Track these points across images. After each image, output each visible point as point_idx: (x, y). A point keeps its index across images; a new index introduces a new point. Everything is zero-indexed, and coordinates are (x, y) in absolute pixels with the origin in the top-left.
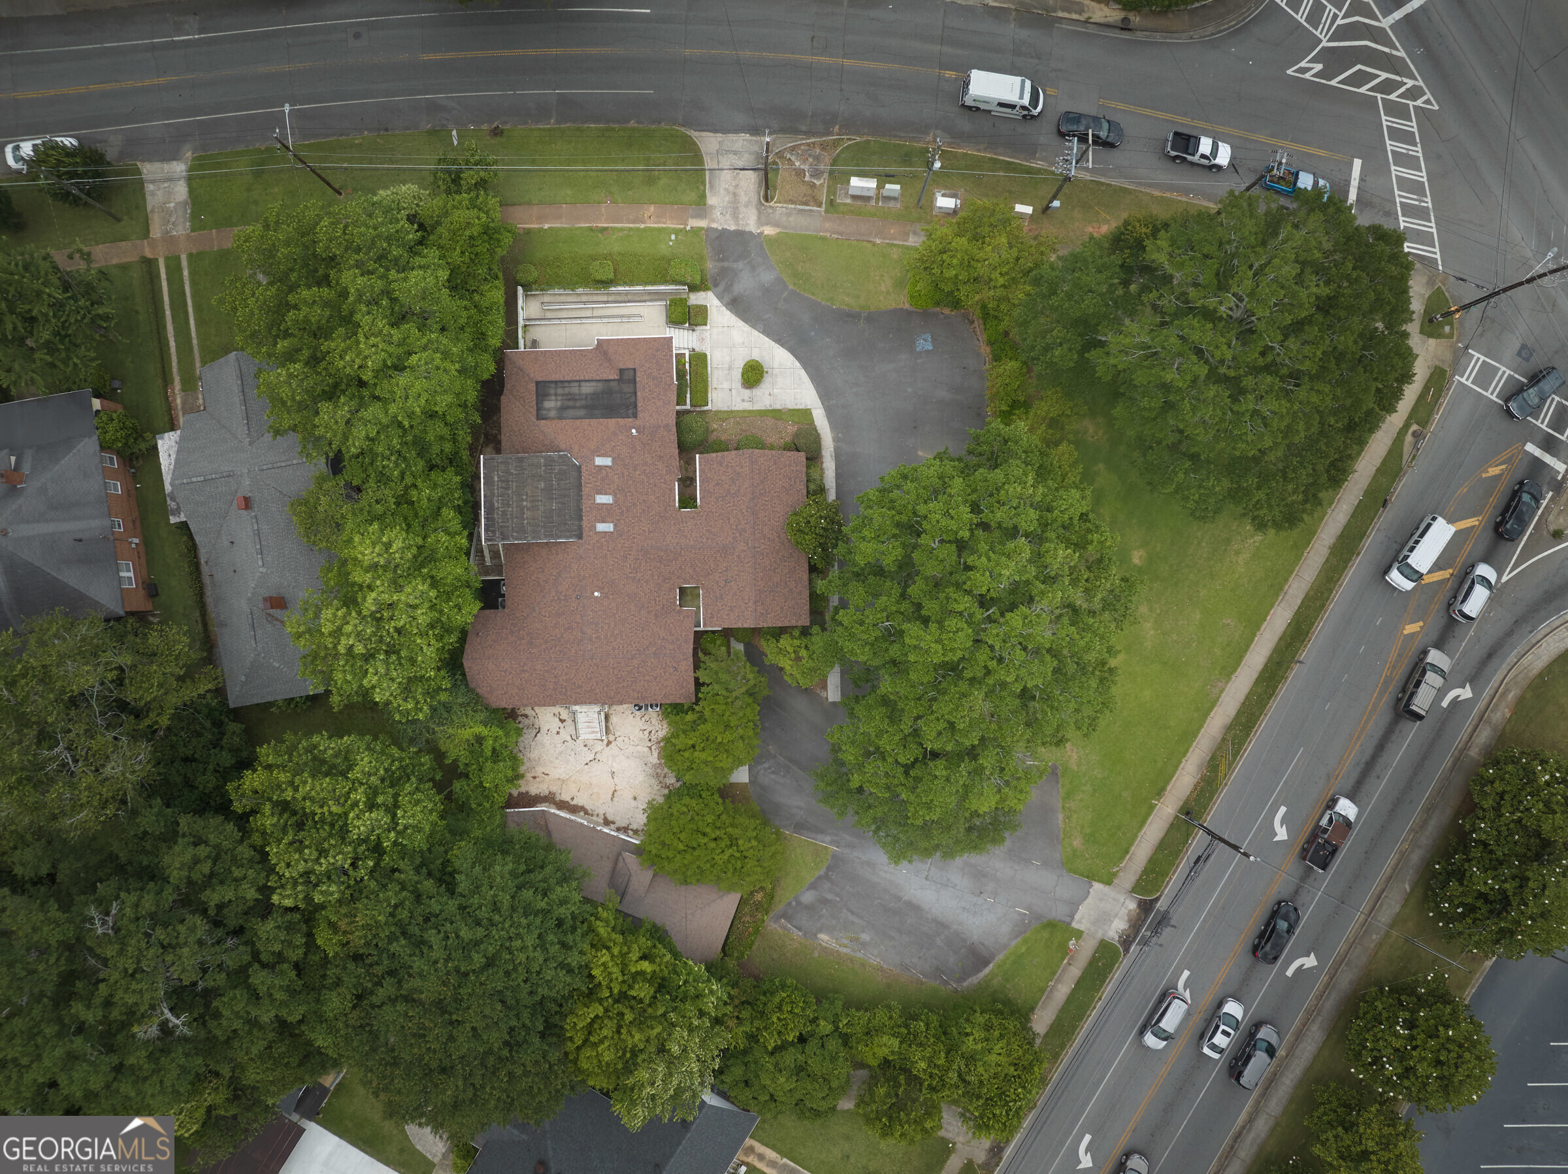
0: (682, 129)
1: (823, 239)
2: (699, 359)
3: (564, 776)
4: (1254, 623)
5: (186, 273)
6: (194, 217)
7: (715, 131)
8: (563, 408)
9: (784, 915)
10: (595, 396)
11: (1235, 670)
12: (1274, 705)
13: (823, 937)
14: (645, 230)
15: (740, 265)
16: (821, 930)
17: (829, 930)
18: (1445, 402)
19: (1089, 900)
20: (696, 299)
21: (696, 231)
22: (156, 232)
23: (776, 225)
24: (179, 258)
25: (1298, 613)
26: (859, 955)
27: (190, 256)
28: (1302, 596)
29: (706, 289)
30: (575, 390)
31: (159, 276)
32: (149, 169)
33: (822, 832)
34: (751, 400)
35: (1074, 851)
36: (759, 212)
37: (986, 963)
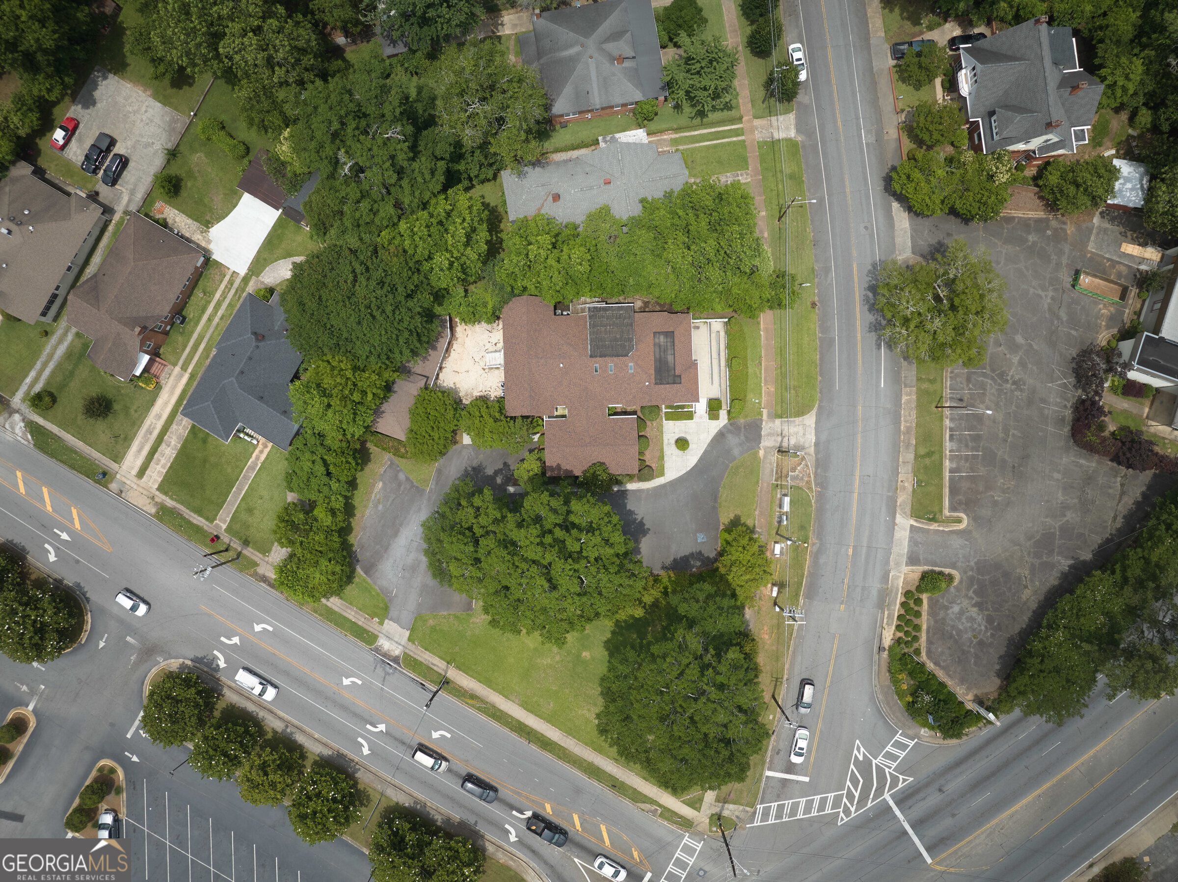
0: (817, 405)
1: (758, 482)
2: (690, 416)
3: (466, 345)
4: (550, 719)
5: (735, 139)
6: (765, 143)
7: (816, 423)
8: (660, 346)
9: (392, 463)
10: (666, 363)
11: (525, 709)
12: (506, 731)
13: (380, 484)
14: (760, 386)
15: (742, 438)
16: (384, 483)
17: (384, 488)
18: (673, 827)
19: (400, 629)
20: (723, 414)
21: (761, 414)
22: (757, 122)
23: (765, 457)
24: (743, 135)
25: (556, 744)
26: (371, 505)
27: (744, 141)
28: (565, 746)
29: (729, 419)
30: (669, 352)
31: (733, 124)
32: (791, 117)
33: (437, 484)
34: (669, 444)
35: (426, 621)
36: (771, 448)
37: (366, 573)
